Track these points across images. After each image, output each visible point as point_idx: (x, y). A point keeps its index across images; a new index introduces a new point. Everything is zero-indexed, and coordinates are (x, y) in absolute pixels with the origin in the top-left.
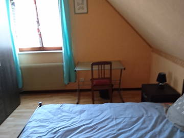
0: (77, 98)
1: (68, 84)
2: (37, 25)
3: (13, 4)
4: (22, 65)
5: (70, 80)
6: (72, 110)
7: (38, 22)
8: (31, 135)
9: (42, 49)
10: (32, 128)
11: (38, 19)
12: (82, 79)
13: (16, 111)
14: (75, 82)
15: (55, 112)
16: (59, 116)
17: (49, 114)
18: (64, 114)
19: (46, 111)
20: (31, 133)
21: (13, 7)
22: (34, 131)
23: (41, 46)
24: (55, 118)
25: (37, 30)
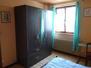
0: (77, 60)
1: (74, 52)
2: (64, 22)
3: (56, 13)
4: (55, 38)
5: (75, 50)
6: (70, 64)
7: (65, 21)
8: (48, 67)
9: (65, 32)
10: (49, 65)
11: (65, 19)
12: (83, 51)
13: (49, 57)
14: (78, 52)
15: (61, 62)
16: (63, 64)
17: (58, 62)
18: (65, 64)
19: (57, 60)
20: (48, 66)
21: (56, 14)
22: (50, 66)
23: (64, 31)
24: (60, 64)
25: (64, 24)
